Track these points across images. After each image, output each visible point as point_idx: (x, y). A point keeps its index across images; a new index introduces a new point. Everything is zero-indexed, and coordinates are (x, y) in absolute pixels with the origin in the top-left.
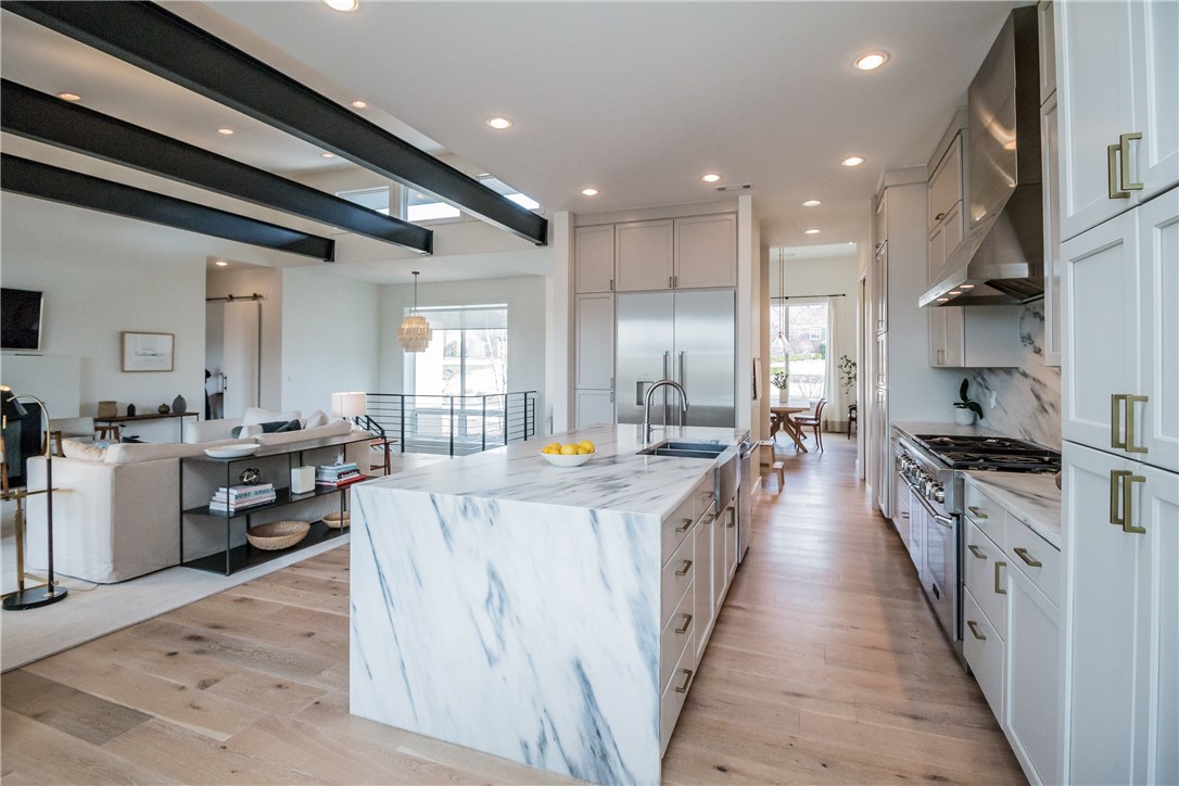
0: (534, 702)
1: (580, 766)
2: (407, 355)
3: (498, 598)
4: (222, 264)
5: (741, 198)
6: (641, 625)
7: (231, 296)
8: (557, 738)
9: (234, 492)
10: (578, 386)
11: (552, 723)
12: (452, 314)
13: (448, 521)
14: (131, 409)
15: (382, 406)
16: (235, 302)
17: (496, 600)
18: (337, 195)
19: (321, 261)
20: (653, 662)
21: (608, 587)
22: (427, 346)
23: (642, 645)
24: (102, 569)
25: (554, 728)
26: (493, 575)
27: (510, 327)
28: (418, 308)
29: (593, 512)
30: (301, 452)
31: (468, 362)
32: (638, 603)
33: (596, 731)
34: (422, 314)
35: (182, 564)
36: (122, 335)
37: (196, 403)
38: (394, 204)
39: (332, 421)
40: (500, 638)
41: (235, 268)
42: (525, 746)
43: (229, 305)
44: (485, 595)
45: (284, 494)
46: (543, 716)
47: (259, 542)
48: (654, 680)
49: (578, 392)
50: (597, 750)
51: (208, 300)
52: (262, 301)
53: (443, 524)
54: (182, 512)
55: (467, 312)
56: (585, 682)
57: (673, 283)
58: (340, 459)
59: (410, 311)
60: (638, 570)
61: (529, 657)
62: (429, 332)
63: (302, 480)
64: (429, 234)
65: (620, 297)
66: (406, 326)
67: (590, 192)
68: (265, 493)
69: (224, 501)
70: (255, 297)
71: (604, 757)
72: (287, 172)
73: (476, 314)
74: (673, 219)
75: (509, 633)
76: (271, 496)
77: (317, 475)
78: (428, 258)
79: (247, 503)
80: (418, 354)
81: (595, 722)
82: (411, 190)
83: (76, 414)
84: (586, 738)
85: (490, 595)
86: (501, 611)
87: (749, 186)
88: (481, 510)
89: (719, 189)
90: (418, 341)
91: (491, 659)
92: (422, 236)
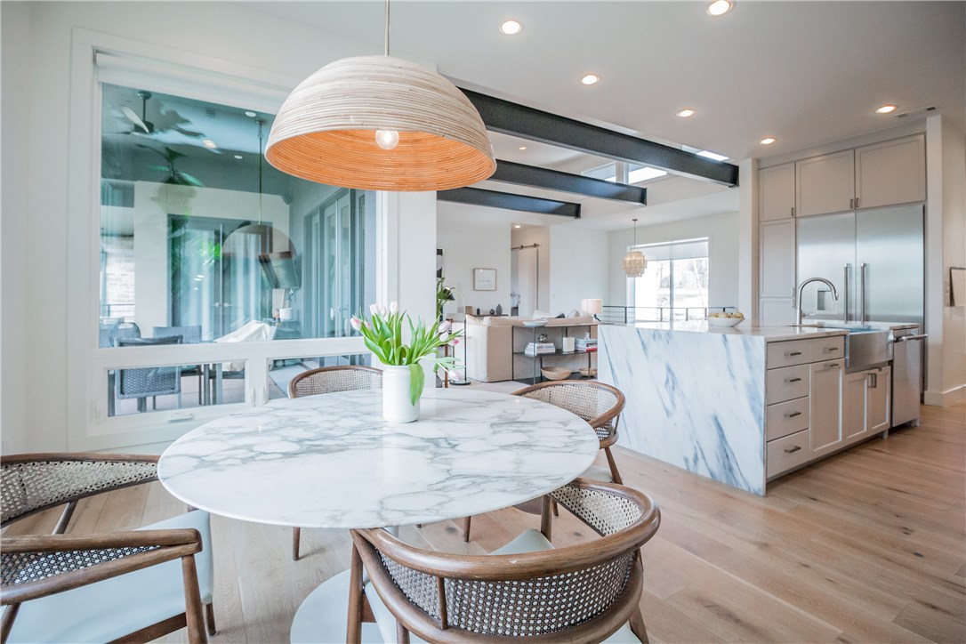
0: (691, 437)
1: (717, 474)
2: (629, 280)
3: (672, 382)
4: (518, 227)
5: (928, 119)
6: (753, 398)
7: (522, 247)
8: (704, 457)
9: (536, 345)
10: (762, 295)
11: (701, 449)
12: (663, 248)
13: (646, 342)
14: (478, 310)
15: (611, 314)
16: (524, 250)
17: (671, 383)
18: (582, 174)
19: (573, 218)
20: (760, 419)
21: (733, 376)
22: (643, 273)
23: (753, 409)
24: (483, 375)
25: (702, 452)
26: (669, 370)
27: (711, 255)
28: (637, 246)
29: (724, 336)
30: (567, 327)
31: (676, 292)
32: (751, 387)
33: (725, 455)
34: (640, 250)
35: (513, 380)
36: (474, 270)
37: (507, 310)
38: (620, 173)
39: (581, 315)
40: (673, 402)
41: (525, 228)
42: (686, 460)
43: (521, 251)
44: (665, 380)
45: (559, 351)
46: (696, 445)
47: (547, 374)
48: (760, 428)
49: (761, 300)
50: (727, 465)
51: (512, 249)
52: (538, 248)
53: (643, 343)
54: (513, 353)
55: (675, 246)
56: (720, 428)
57: (855, 204)
58: (588, 335)
59: (632, 249)
60: (751, 367)
61: (689, 413)
62: (645, 262)
63: (568, 345)
64: (644, 191)
65: (801, 222)
66: (628, 259)
67: (768, 141)
68: (549, 348)
69: (532, 349)
70: (535, 245)
71: (731, 469)
72: (548, 165)
73: (680, 247)
74: (854, 149)
75: (678, 401)
76: (553, 350)
77: (575, 344)
78: (643, 209)
79: (542, 352)
80: (637, 278)
81: (725, 450)
82: (630, 164)
83: (456, 311)
84: (720, 458)
85: (667, 381)
86: (673, 388)
87: (933, 108)
88: (663, 336)
89: (900, 116)
90: (637, 269)
91: (668, 413)
92: (638, 193)
